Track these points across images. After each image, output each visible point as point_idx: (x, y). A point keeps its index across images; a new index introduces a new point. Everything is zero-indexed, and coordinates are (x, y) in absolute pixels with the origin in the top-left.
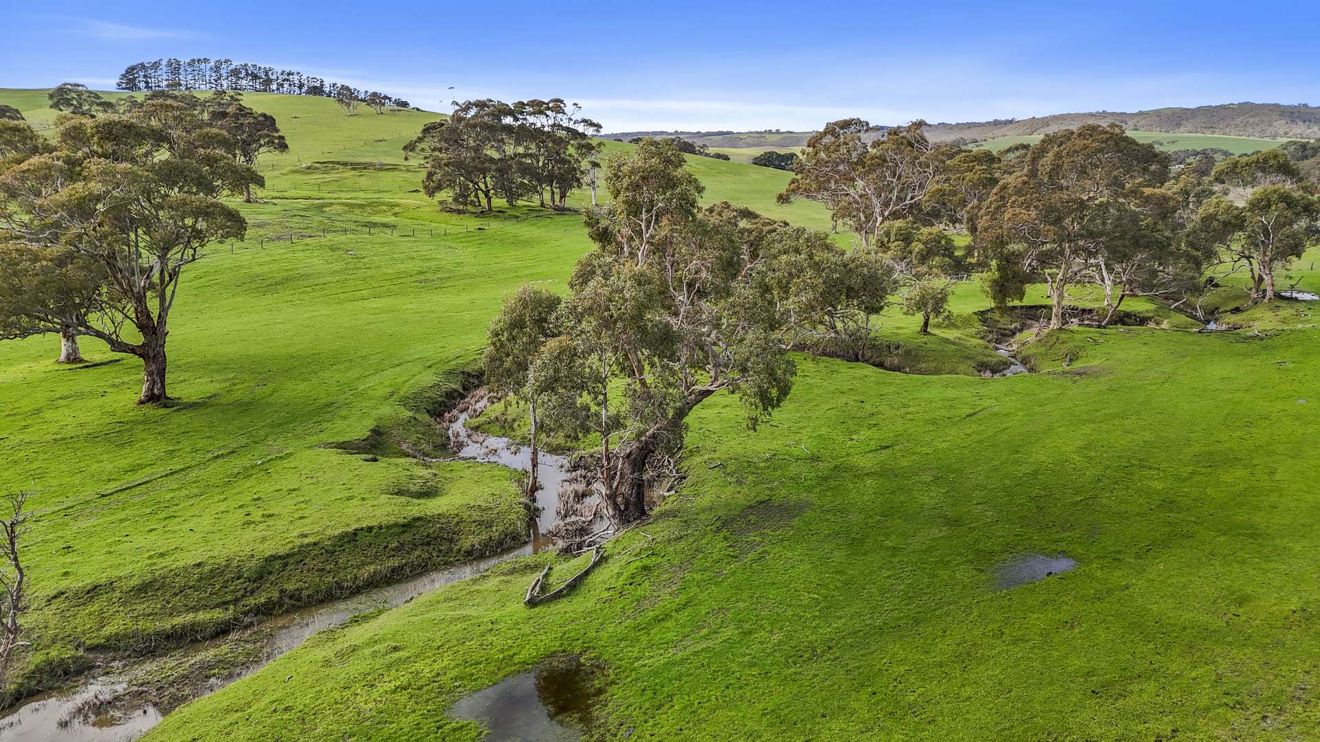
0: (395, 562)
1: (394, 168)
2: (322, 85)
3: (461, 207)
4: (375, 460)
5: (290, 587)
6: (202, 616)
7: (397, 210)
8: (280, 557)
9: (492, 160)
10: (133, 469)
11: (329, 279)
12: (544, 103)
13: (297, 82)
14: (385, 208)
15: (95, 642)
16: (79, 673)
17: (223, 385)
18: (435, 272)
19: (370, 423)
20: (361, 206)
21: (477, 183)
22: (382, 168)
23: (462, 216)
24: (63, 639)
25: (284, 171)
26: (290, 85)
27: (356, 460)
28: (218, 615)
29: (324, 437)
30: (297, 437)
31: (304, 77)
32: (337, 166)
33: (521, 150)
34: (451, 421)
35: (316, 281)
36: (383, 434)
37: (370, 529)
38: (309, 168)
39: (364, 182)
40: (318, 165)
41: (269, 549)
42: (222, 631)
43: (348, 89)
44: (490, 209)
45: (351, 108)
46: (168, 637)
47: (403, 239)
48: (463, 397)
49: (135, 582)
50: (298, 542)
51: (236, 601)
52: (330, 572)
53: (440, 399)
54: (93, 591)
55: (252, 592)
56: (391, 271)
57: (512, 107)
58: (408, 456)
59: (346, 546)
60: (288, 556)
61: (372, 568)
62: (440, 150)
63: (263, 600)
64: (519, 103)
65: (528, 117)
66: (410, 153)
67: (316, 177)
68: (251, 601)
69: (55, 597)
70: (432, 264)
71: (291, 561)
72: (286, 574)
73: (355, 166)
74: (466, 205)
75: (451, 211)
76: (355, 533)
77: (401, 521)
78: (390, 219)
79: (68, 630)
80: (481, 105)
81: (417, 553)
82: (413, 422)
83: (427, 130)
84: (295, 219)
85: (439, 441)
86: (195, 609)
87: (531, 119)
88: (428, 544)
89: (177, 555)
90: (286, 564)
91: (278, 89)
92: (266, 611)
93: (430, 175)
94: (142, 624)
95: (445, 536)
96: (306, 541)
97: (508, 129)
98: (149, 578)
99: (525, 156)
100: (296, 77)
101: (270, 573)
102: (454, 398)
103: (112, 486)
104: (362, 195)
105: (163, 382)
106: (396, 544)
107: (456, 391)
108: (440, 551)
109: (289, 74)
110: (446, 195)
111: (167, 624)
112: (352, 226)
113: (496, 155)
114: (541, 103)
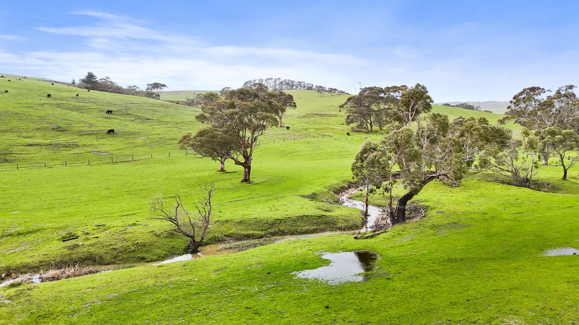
0: (315, 227)
1: (336, 116)
2: (312, 86)
3: (360, 130)
4: (312, 200)
5: (281, 228)
6: (256, 232)
7: (335, 131)
8: (279, 219)
9: (374, 111)
10: (239, 197)
11: (306, 153)
12: (398, 87)
13: (303, 85)
14: (330, 130)
15: (226, 234)
16: (222, 241)
17: (267, 179)
18: (345, 152)
19: (313, 191)
20: (322, 129)
21: (367, 120)
22: (330, 116)
23: (360, 133)
24: (218, 232)
25: (295, 117)
26: (300, 87)
27: (307, 200)
28: (261, 233)
29: (297, 194)
30: (288, 193)
31: (306, 83)
32: (314, 115)
33: (386, 107)
34: (341, 196)
35: (301, 153)
36: (317, 195)
37: (308, 216)
38: (303, 116)
39: (323, 121)
40: (307, 115)
41: (276, 217)
42: (261, 237)
43: (322, 87)
44: (372, 131)
45: (322, 94)
46: (246, 236)
47: (335, 140)
48: (347, 189)
49: (238, 220)
50: (285, 216)
51: (266, 230)
52: (294, 226)
53: (339, 188)
54: (227, 221)
55: (270, 228)
56: (329, 151)
57: (384, 89)
58: (323, 202)
59: (300, 220)
60: (282, 219)
61: (307, 227)
62: (354, 107)
63: (273, 231)
64: (387, 87)
65: (391, 93)
66: (341, 109)
67: (306, 119)
68: (270, 231)
69: (217, 222)
70: (345, 149)
71: (282, 221)
72: (280, 225)
73: (321, 115)
74: (362, 129)
75: (356, 131)
76: (303, 216)
77: (318, 215)
78: (331, 134)
79: (220, 229)
80: (371, 89)
81: (322, 226)
82: (327, 192)
83: (349, 100)
84: (296, 133)
85: (336, 200)
86: (254, 230)
87: (392, 94)
88: (326, 224)
89: (250, 215)
90: (281, 222)
91: (296, 89)
92: (273, 234)
93: (348, 116)
94: (239, 231)
95: (332, 222)
96: (287, 216)
97: (382, 98)
98: (242, 220)
99: (388, 109)
100: (303, 84)
101: (276, 224)
102: (344, 190)
103: (232, 200)
104: (322, 125)
105: (249, 175)
106: (316, 222)
107: (345, 187)
108: (330, 227)
109: (300, 83)
110: (354, 125)
111: (246, 233)
112: (317, 135)
113: (376, 109)
114: (396, 87)
